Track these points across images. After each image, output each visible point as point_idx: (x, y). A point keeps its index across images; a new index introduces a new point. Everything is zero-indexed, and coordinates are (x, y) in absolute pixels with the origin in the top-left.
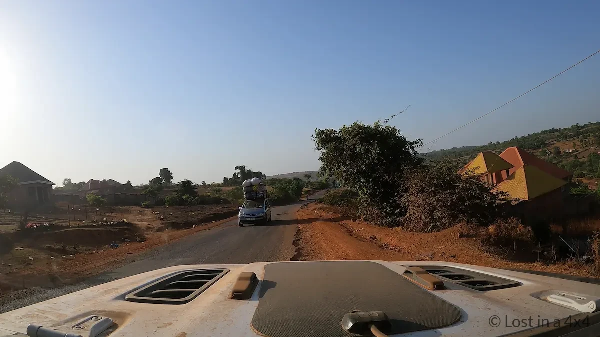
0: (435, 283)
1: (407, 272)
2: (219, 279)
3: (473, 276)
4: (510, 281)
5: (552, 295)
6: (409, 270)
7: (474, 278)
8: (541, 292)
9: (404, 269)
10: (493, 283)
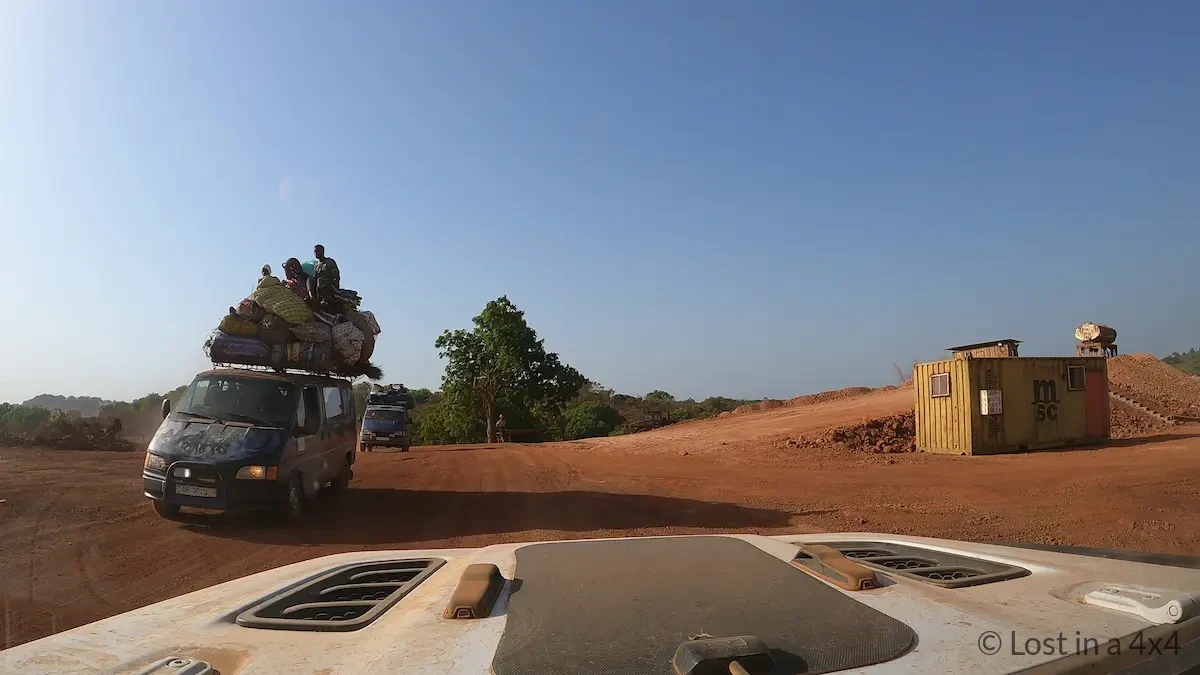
0: (857, 577)
1: (801, 556)
2: (426, 578)
3: (935, 560)
4: (1008, 567)
5: (1094, 593)
6: (806, 552)
7: (936, 564)
8: (1071, 588)
9: (796, 550)
10: (976, 573)
